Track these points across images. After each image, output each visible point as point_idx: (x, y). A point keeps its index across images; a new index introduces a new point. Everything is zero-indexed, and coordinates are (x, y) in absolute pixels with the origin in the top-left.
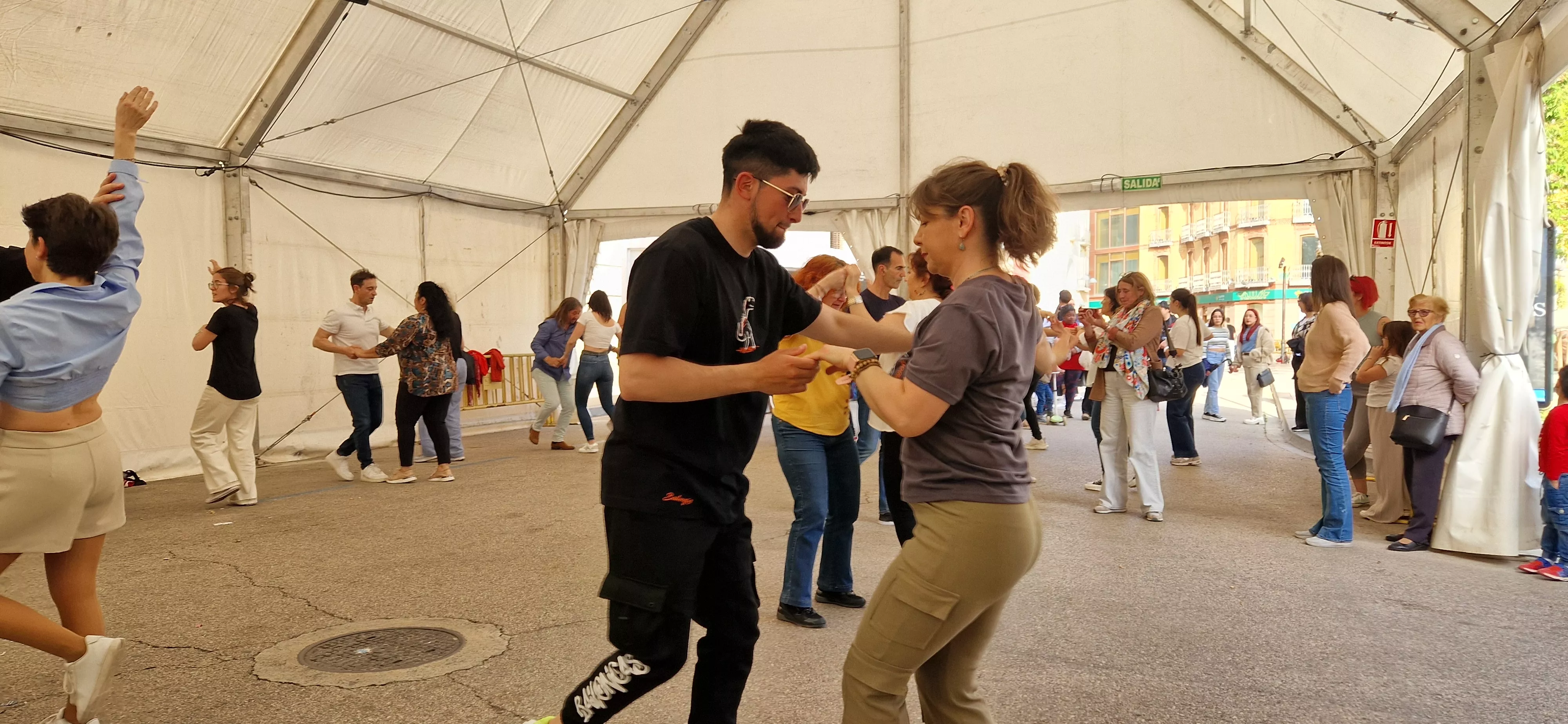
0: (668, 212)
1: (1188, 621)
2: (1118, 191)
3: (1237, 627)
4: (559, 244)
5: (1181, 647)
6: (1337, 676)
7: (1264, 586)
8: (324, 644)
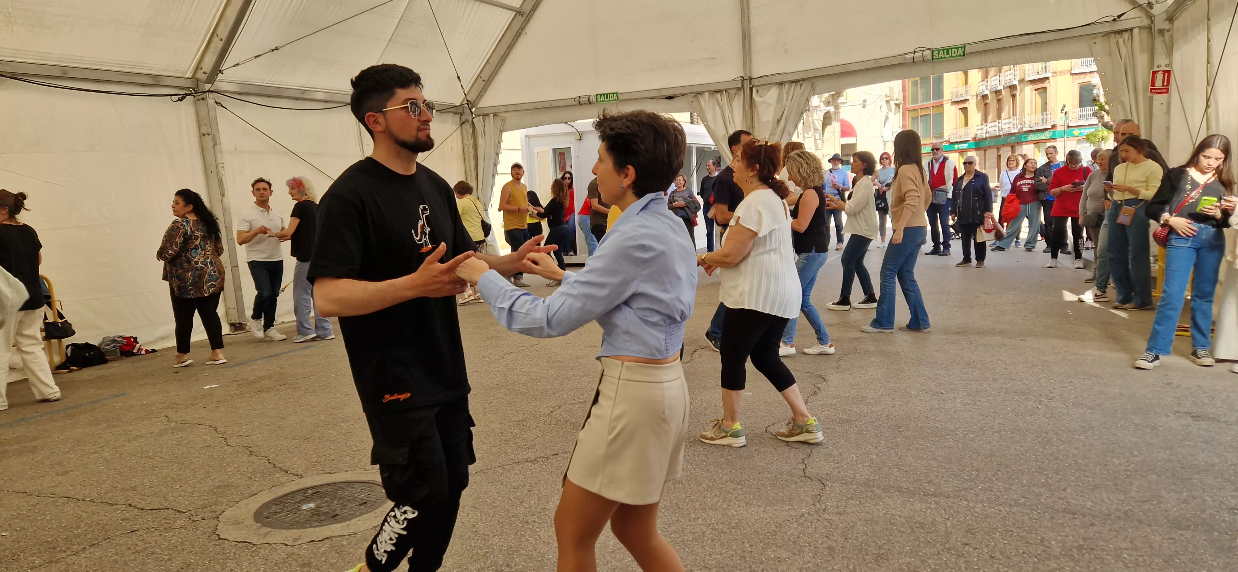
0: (555, 104)
1: (1004, 443)
2: (929, 60)
3: (1047, 447)
4: (470, 136)
5: (999, 471)
6: (1141, 494)
7: (1067, 404)
8: (277, 501)
